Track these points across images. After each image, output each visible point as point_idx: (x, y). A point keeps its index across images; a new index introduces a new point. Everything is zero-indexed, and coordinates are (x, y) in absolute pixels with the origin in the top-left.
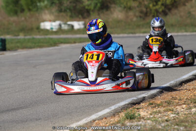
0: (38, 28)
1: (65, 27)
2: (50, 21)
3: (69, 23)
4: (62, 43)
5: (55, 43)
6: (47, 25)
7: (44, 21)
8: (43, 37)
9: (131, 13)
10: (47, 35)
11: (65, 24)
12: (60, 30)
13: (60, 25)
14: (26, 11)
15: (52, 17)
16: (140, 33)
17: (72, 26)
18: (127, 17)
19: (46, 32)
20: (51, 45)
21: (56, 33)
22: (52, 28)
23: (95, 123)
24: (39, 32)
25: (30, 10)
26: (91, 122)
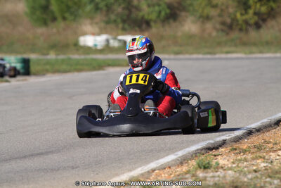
0: (76, 44)
1: (114, 43)
2: (93, 34)
3: (120, 37)
4: (109, 65)
5: (100, 66)
6: (89, 41)
7: (84, 34)
8: (83, 57)
9: (209, 26)
10: (88, 54)
11: (115, 39)
12: (107, 48)
13: (108, 41)
14: (60, 19)
15: (97, 30)
16: (222, 53)
17: (125, 43)
18: (204, 30)
19: (88, 50)
20: (94, 69)
21: (101, 51)
22: (96, 45)
23: (154, 173)
24: (77, 50)
25: (64, 19)
26: (148, 172)
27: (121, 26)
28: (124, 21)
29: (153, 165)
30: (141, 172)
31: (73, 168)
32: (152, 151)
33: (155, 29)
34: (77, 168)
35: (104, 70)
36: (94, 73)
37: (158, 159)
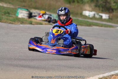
0: (81, 14)
1: (97, 16)
2: (89, 11)
3: (100, 14)
4: (94, 25)
5: (90, 25)
6: (87, 13)
7: (86, 10)
8: (83, 20)
10: (86, 19)
11: (98, 14)
12: (94, 18)
13: (94, 15)
14: (76, 2)
15: (91, 9)
17: (102, 17)
19: (86, 17)
21: (91, 18)
22: (89, 16)
23: (113, 77)
24: (81, 16)
25: (78, 2)
26: (111, 75)
27: (101, 9)
28: (103, 7)
29: (112, 73)
30: (107, 75)
31: (79, 68)
32: (112, 66)
33: (115, 13)
34: (80, 68)
35: (91, 27)
36: (87, 27)
37: (115, 71)
